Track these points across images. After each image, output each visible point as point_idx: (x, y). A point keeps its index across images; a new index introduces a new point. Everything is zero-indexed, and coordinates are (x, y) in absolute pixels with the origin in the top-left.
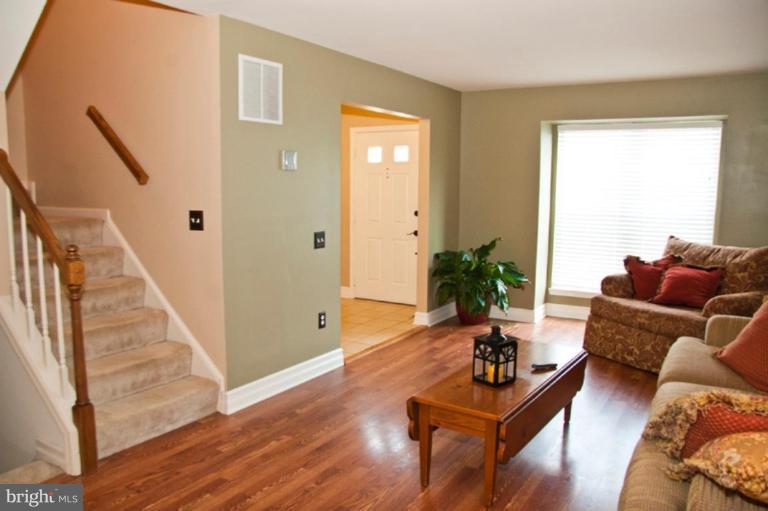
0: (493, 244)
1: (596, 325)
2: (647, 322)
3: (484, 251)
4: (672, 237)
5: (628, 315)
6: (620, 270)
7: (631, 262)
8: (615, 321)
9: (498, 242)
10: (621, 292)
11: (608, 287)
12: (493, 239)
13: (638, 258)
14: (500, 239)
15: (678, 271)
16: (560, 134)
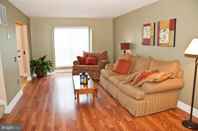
0: (45, 57)
1: (75, 72)
2: (88, 69)
3: (43, 59)
4: (84, 51)
5: (83, 68)
6: (77, 60)
7: (78, 57)
8: (80, 70)
9: (46, 56)
10: (78, 64)
11: (75, 63)
12: (44, 56)
13: (80, 57)
14: (46, 55)
15: (89, 58)
16: (54, 30)
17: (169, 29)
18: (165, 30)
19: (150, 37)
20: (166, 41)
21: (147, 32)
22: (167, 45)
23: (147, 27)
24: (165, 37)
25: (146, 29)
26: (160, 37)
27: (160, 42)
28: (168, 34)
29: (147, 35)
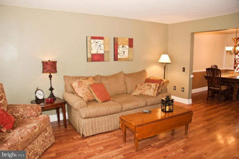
17: (128, 46)
18: (124, 46)
19: (104, 52)
20: (126, 55)
21: (98, 46)
22: (127, 60)
23: (96, 41)
24: (124, 52)
25: (97, 43)
26: (118, 52)
27: (119, 57)
28: (127, 50)
29: (99, 50)
